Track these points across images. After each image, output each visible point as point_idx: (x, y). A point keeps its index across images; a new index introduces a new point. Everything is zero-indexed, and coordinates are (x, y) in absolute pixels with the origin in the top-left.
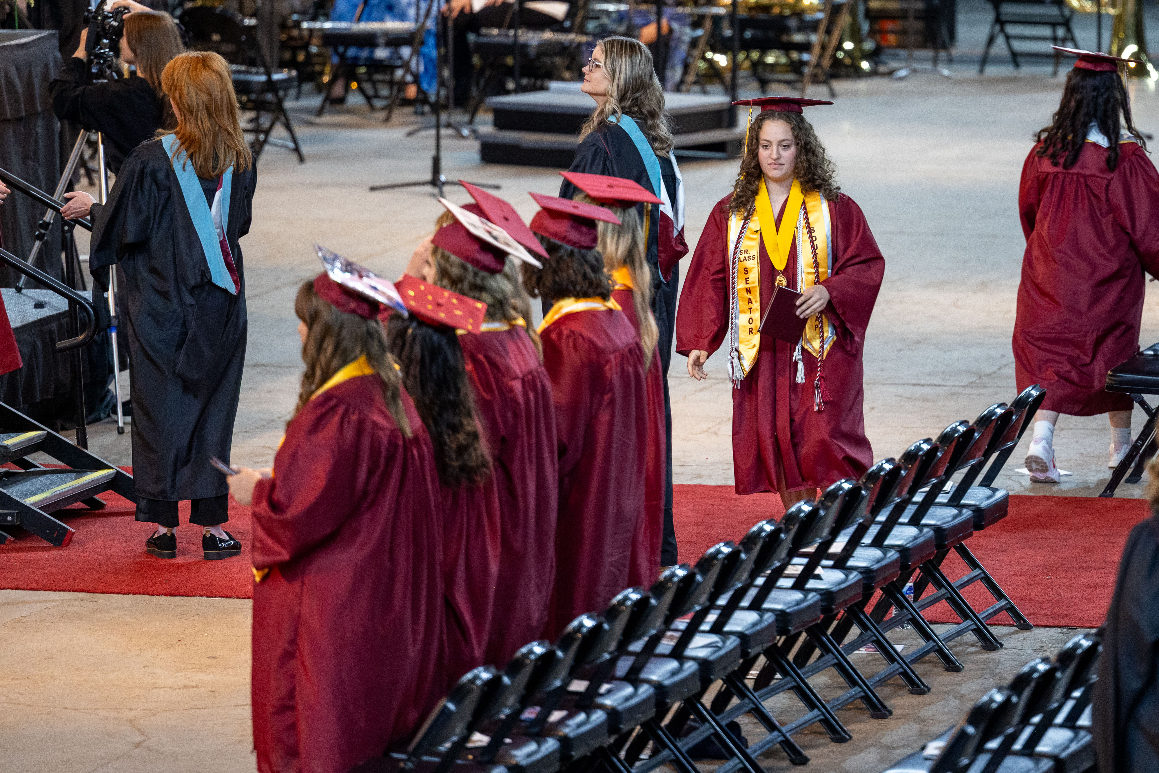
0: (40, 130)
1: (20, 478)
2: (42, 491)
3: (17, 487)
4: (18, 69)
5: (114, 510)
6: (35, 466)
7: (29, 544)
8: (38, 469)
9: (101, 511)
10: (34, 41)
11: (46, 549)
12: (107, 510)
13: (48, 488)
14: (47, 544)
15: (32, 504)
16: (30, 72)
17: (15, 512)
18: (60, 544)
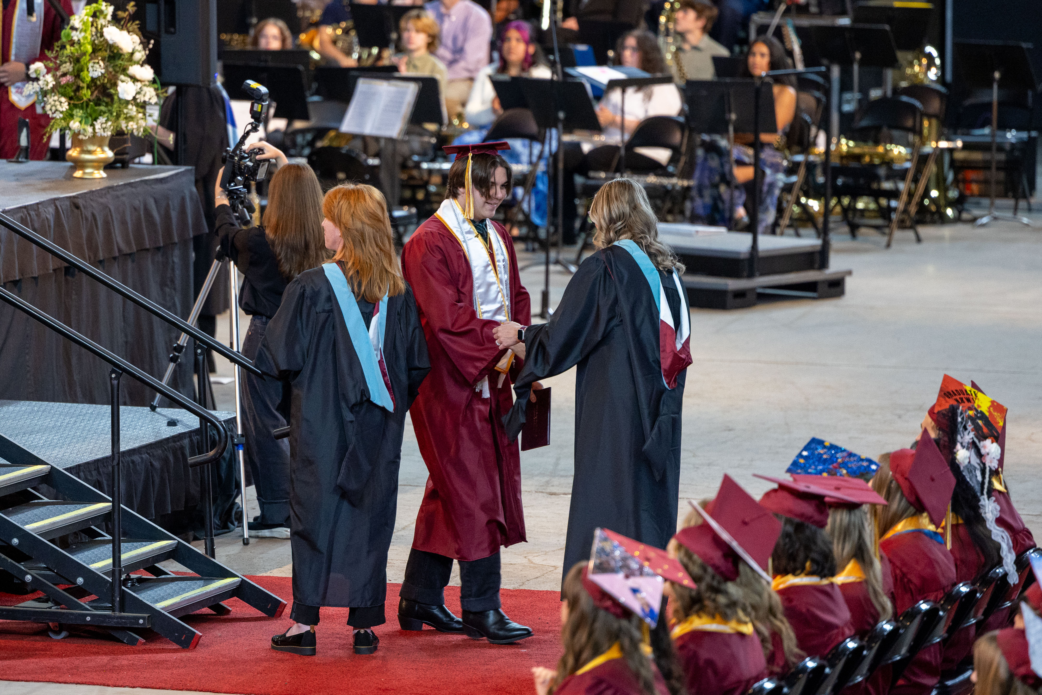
0: (176, 260)
1: (151, 584)
2: (172, 597)
3: (149, 592)
4: (156, 201)
5: (238, 616)
6: (166, 574)
7: (158, 646)
8: (168, 576)
9: (226, 617)
10: (172, 176)
11: (175, 651)
12: (232, 615)
13: (178, 594)
14: (175, 646)
15: (162, 609)
16: (168, 205)
17: (146, 615)
18: (188, 647)
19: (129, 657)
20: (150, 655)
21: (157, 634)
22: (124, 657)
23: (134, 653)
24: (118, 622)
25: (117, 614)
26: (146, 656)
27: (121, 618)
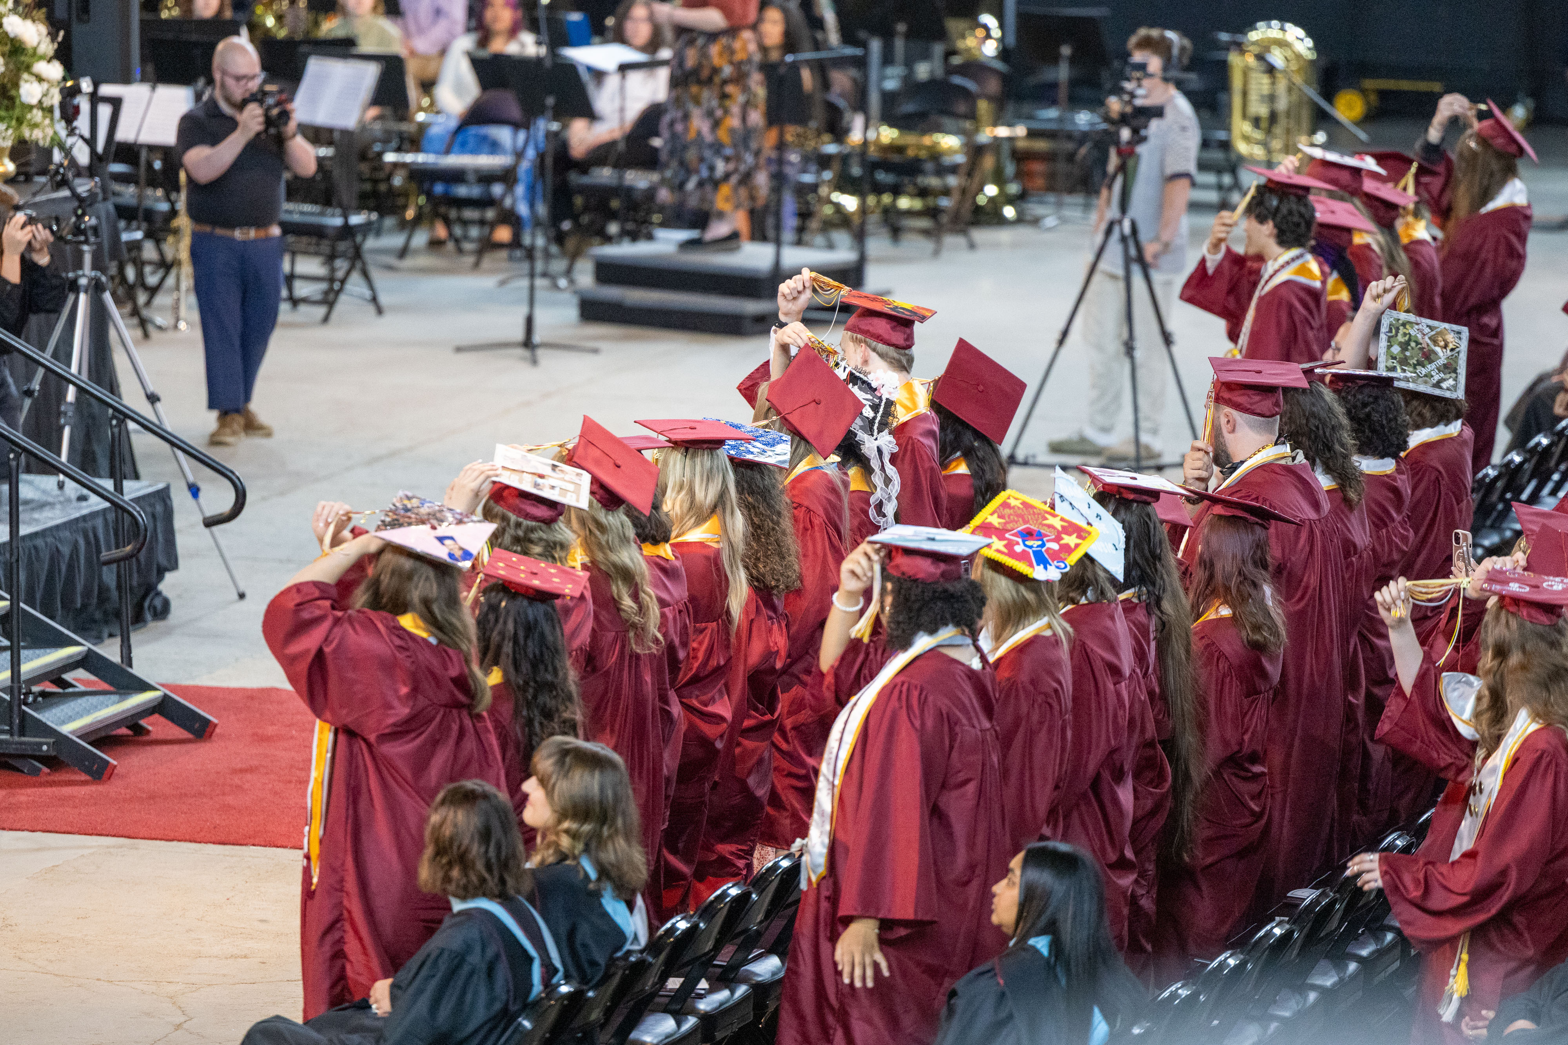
2: (81, 717)
3: (52, 711)
5: (161, 738)
6: (73, 686)
7: (64, 777)
8: (76, 690)
9: (145, 739)
11: (84, 783)
12: (153, 736)
13: (88, 712)
14: (84, 777)
15: (71, 733)
17: (52, 740)
18: (100, 778)
19: (29, 791)
20: (54, 789)
21: (63, 762)
22: (23, 791)
23: (34, 786)
24: (17, 749)
25: (16, 738)
26: (49, 791)
27: (21, 743)
